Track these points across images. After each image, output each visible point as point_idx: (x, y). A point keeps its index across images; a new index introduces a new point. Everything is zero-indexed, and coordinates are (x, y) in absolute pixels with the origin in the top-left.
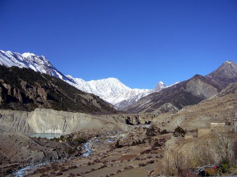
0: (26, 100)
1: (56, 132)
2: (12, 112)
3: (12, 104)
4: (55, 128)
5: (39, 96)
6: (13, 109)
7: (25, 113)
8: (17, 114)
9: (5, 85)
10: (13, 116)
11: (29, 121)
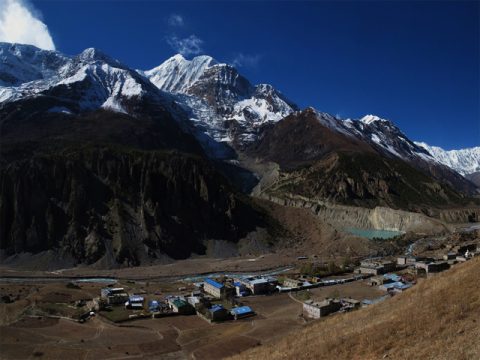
0: (368, 195)
1: (393, 230)
2: (356, 209)
3: (356, 201)
4: (393, 226)
5: (380, 190)
6: (357, 206)
7: (367, 210)
8: (360, 210)
9: (349, 180)
10: (357, 213)
11: (370, 219)
